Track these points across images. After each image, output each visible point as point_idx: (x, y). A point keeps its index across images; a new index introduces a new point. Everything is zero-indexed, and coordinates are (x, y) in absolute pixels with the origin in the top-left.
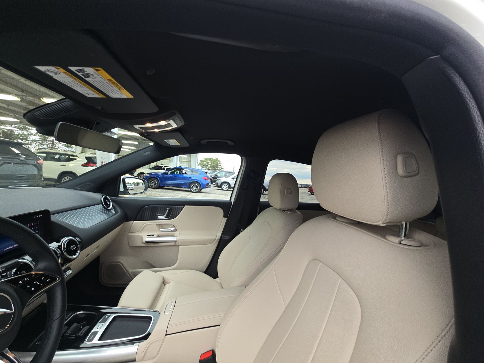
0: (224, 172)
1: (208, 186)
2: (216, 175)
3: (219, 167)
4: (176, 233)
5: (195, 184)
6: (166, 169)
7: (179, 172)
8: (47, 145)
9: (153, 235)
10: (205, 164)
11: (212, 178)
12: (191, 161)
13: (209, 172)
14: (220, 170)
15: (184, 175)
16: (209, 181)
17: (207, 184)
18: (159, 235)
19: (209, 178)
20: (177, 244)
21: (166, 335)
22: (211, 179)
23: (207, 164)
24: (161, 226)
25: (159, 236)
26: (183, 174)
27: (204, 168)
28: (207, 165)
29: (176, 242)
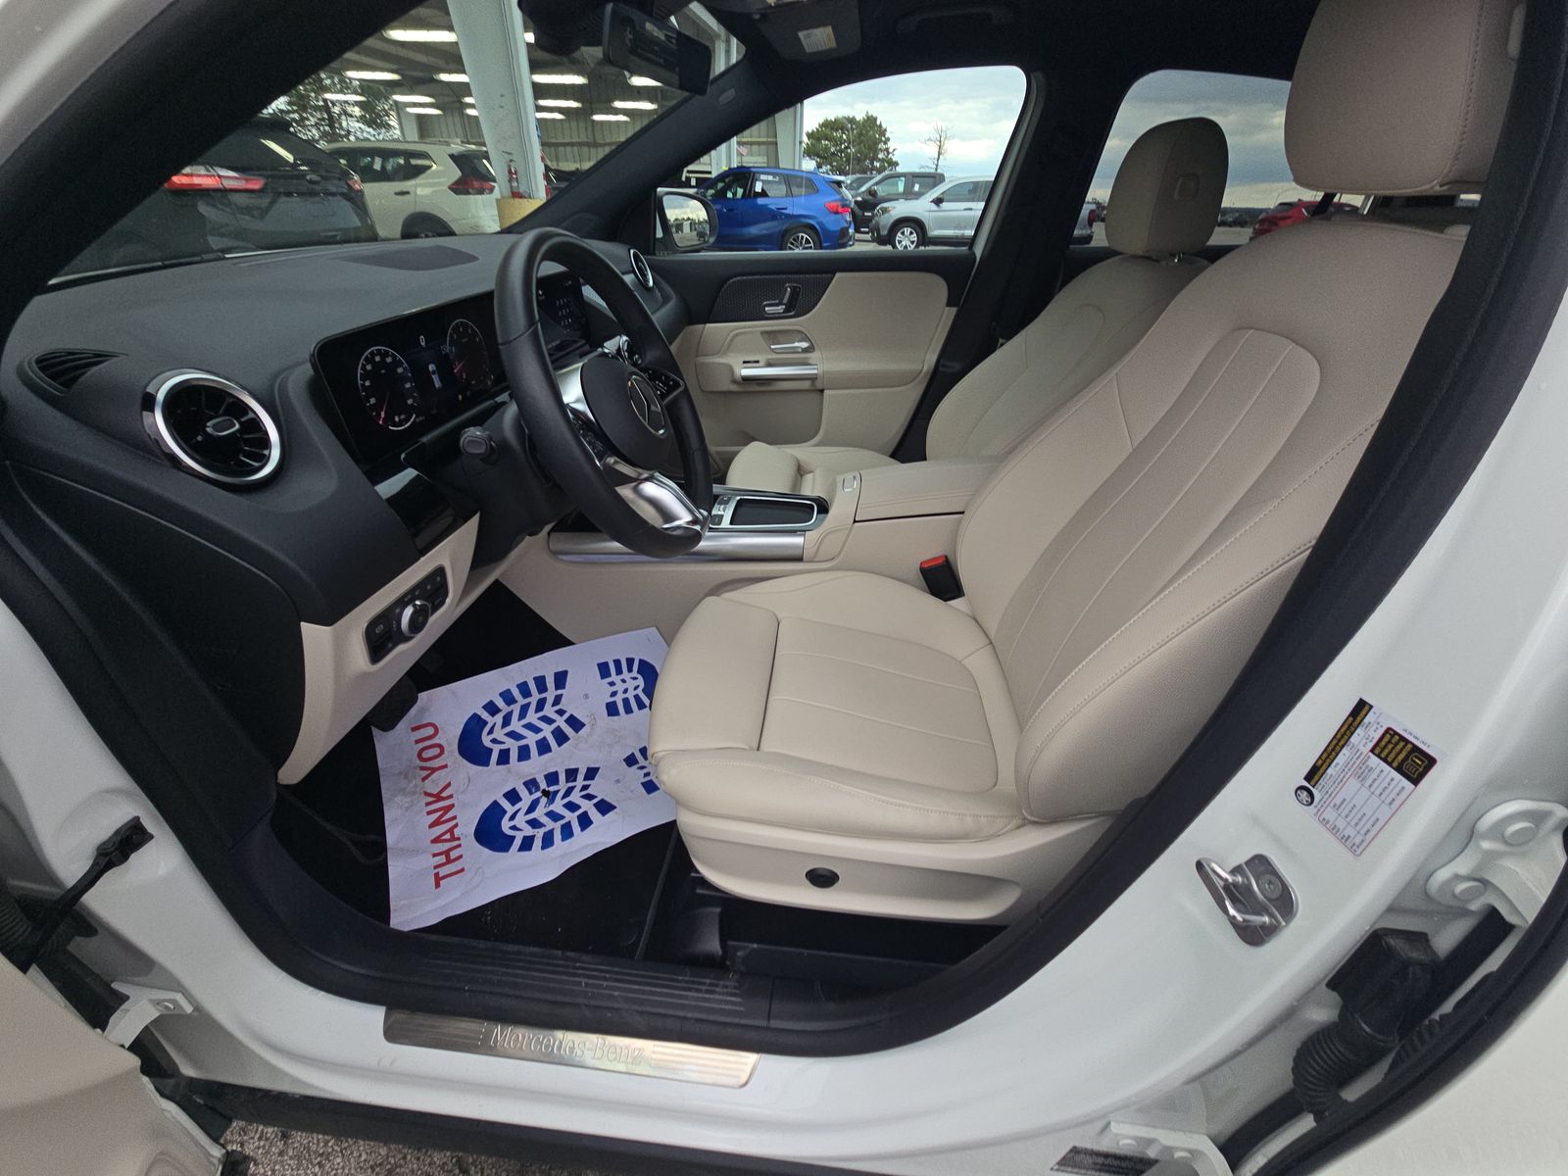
0: (904, 175)
1: (845, 240)
2: (872, 193)
3: (881, 156)
4: (814, 356)
5: (800, 235)
6: (693, 182)
7: (740, 191)
8: (316, 125)
9: (757, 362)
10: (827, 148)
11: (857, 209)
12: (779, 140)
13: (847, 180)
14: (884, 169)
15: (761, 201)
16: (848, 219)
17: (844, 232)
18: (771, 361)
19: (845, 206)
20: (819, 386)
21: (855, 521)
22: (853, 213)
23: (833, 149)
24: (772, 336)
25: (769, 365)
26: (758, 195)
27: (824, 169)
28: (833, 154)
29: (816, 379)
